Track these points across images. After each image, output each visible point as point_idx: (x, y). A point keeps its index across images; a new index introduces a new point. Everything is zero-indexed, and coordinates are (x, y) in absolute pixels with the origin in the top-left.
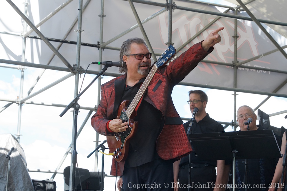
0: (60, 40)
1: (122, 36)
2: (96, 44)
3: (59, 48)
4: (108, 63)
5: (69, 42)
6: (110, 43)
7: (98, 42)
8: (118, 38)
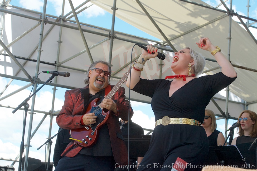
0: (26, 58)
1: (74, 58)
2: (54, 63)
3: (25, 64)
4: (55, 72)
5: (33, 60)
6: (64, 63)
7: (55, 62)
8: (70, 59)
